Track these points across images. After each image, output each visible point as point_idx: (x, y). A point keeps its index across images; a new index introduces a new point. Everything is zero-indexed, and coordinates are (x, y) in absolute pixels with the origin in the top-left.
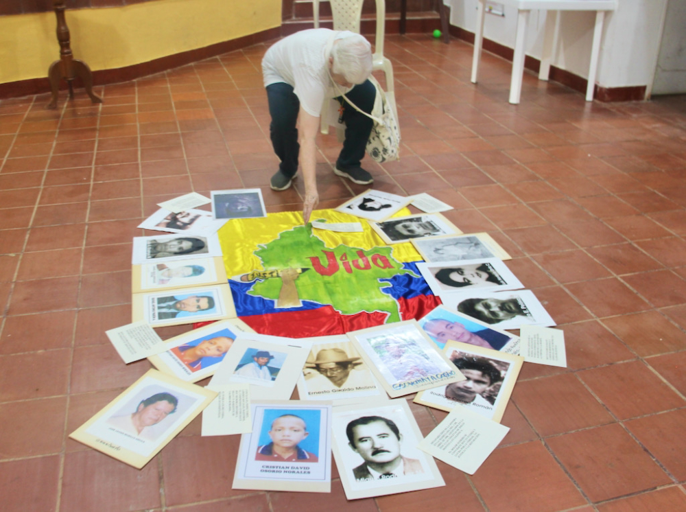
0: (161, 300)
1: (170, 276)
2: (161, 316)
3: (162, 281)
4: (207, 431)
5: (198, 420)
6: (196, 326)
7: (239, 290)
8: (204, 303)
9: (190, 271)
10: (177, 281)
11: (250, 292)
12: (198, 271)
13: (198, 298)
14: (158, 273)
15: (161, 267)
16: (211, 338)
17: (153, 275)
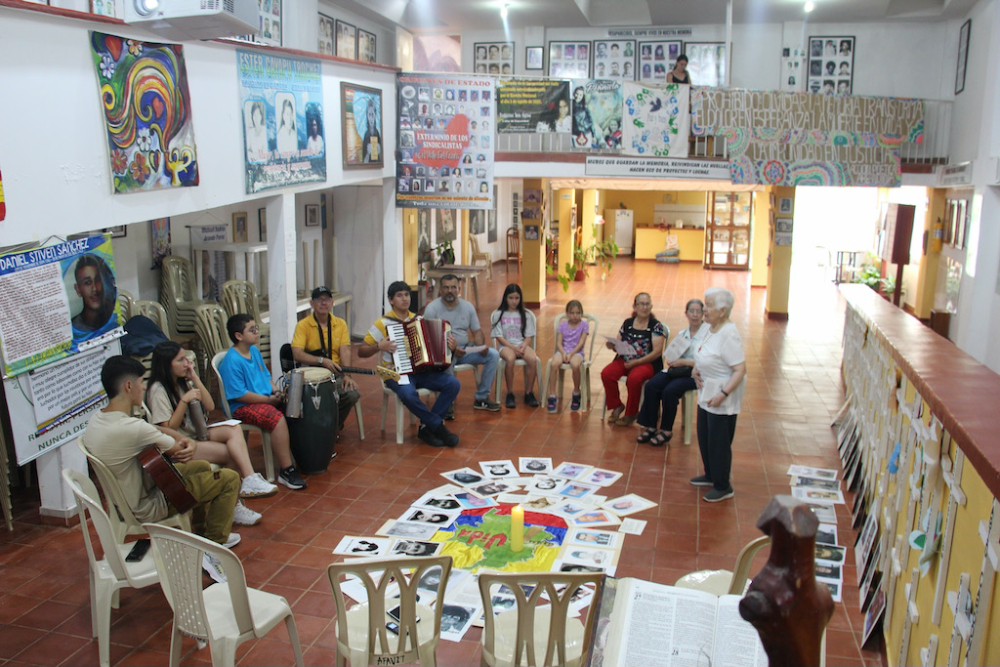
0: (606, 543)
1: (595, 555)
2: (608, 536)
3: (601, 553)
4: (605, 497)
5: (607, 500)
6: (593, 528)
7: (560, 539)
8: (582, 537)
9: (581, 555)
10: (592, 551)
11: (555, 536)
12: (576, 554)
13: (584, 540)
14: (601, 558)
15: (598, 561)
16: (588, 521)
17: (605, 557)
